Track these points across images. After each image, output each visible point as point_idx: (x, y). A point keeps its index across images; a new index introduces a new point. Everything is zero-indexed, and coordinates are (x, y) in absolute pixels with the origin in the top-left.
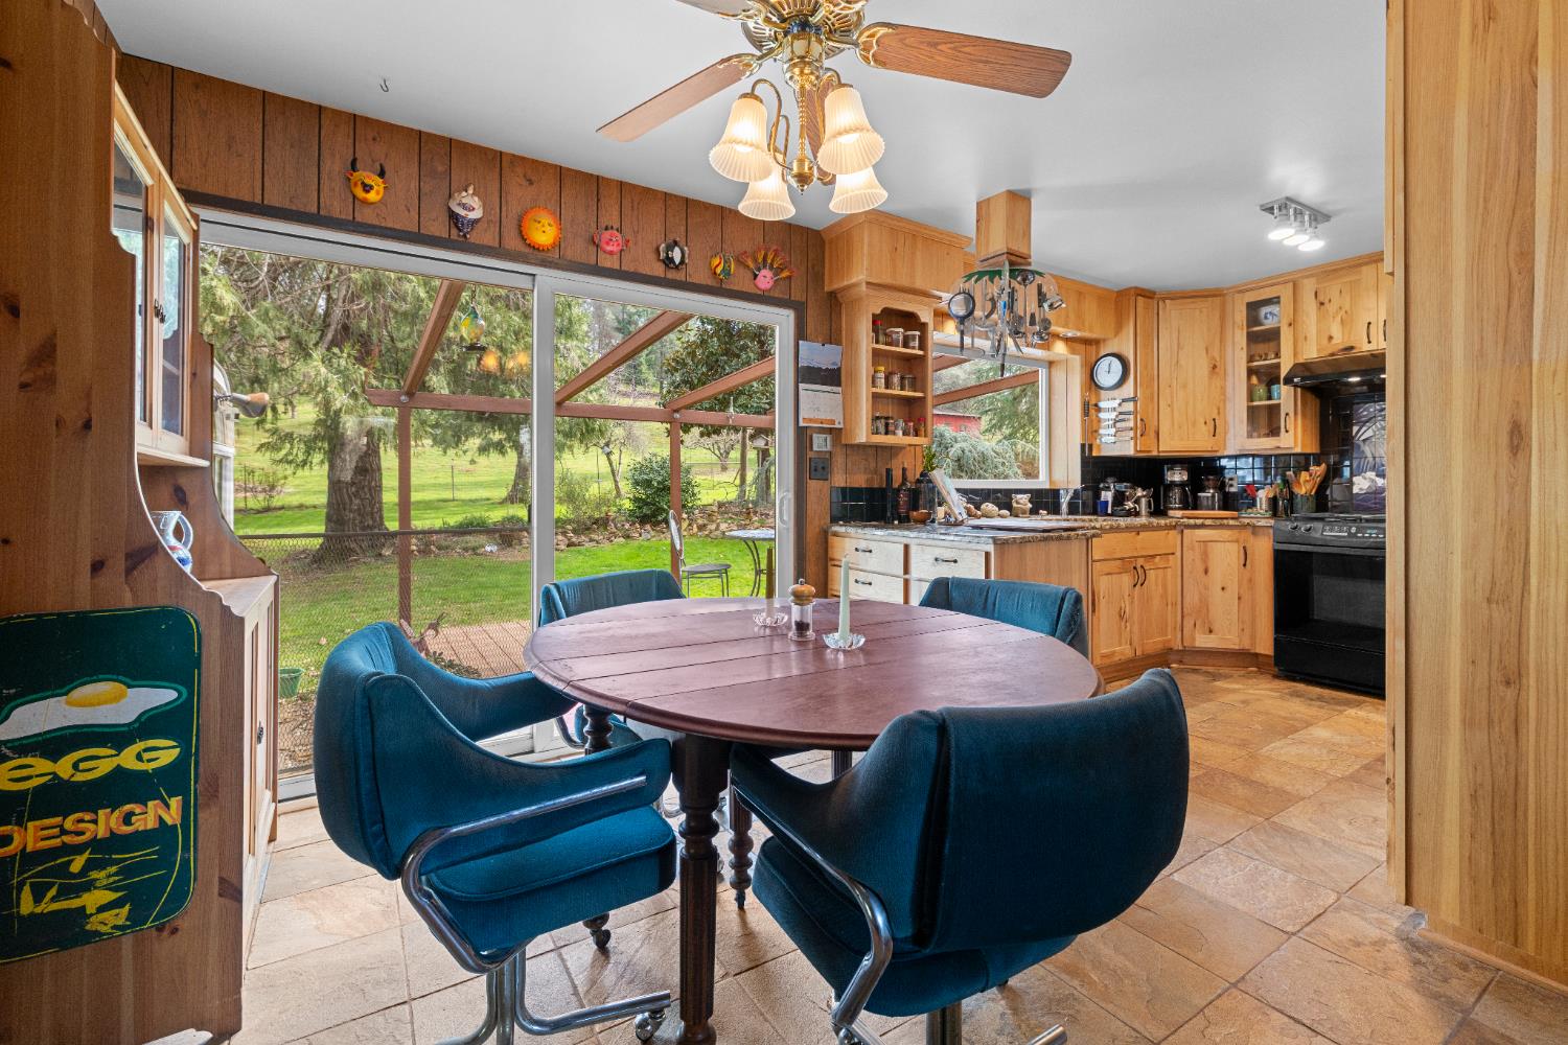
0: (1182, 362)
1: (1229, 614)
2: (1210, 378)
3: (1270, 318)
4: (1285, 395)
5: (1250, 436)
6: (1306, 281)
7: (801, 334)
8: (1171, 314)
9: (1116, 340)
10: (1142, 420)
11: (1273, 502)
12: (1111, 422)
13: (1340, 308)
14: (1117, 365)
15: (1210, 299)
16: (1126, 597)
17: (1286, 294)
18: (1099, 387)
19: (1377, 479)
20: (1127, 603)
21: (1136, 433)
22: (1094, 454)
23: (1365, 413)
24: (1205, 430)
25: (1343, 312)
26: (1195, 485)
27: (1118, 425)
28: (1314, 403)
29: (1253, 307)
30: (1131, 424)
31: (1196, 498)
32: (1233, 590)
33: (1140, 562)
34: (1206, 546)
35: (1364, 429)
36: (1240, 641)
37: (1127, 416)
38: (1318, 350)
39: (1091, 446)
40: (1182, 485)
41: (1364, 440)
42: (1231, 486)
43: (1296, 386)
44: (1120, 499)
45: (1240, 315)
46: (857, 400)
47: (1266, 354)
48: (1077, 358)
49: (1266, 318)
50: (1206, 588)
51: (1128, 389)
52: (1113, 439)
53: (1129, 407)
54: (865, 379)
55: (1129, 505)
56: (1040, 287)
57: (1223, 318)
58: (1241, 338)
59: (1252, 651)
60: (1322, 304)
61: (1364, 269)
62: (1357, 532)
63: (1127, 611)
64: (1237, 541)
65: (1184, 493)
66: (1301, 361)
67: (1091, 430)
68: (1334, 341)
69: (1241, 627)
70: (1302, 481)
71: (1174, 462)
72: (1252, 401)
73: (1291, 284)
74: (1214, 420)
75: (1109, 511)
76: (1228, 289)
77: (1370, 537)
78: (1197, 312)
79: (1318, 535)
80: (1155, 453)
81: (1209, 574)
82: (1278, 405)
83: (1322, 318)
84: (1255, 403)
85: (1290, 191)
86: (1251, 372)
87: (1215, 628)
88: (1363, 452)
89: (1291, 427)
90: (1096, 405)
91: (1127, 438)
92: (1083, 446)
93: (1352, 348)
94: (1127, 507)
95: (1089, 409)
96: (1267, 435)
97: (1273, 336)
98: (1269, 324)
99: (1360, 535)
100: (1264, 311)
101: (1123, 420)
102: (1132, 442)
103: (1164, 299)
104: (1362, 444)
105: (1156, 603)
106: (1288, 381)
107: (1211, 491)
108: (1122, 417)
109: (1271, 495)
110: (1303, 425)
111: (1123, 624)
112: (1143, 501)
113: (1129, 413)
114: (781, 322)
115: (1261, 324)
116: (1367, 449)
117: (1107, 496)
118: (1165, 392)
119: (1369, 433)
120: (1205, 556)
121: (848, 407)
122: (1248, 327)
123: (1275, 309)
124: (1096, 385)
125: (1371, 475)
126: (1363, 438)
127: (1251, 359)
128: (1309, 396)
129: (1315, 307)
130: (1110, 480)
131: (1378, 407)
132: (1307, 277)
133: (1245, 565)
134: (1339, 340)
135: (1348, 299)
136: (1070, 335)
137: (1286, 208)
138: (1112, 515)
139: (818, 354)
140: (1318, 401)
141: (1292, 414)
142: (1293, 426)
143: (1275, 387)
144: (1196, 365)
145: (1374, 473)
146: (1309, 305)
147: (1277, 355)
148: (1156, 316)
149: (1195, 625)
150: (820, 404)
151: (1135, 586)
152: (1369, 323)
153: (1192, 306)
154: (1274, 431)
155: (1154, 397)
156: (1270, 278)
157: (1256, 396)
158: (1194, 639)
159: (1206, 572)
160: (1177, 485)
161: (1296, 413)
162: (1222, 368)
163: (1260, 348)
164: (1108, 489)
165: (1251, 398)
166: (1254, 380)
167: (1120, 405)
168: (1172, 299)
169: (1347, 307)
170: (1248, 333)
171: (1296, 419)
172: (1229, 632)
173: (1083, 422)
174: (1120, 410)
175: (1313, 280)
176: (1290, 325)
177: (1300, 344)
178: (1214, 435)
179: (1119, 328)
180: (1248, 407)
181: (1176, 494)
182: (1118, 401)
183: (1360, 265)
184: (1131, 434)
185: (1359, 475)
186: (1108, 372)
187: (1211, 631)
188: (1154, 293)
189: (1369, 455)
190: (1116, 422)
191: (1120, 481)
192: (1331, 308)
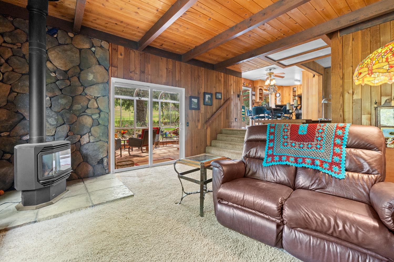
0: (286, 94)
3: (295, 89)
7: (252, 91)
8: (285, 89)
10: (282, 100)
14: (279, 94)
15: (289, 87)
17: (297, 87)
18: (277, 97)
21: (281, 102)
22: (276, 104)
27: (279, 101)
29: (293, 88)
38: (300, 93)
45: (292, 89)
46: (257, 97)
48: (274, 93)
51: (280, 97)
52: (278, 103)
54: (258, 96)
57: (290, 89)
58: (292, 91)
66: (298, 94)
67: (276, 102)
74: (289, 100)
76: (291, 86)
78: (287, 88)
80: (283, 104)
83: (300, 90)
85: (297, 79)
86: (293, 95)
95: (276, 99)
97: (295, 91)
98: (295, 90)
100: (294, 89)
103: (284, 87)
106: (297, 96)
114: (250, 89)
121: (256, 98)
137: (297, 80)
139: (254, 93)
143: (295, 97)
146: (299, 88)
147: (296, 93)
148: (283, 89)
150: (254, 98)
155: (283, 98)
156: (295, 86)
162: (290, 95)
163: (294, 93)
165: (293, 98)
167: (279, 99)
175: (299, 86)
176: (297, 90)
177: (298, 92)
179: (279, 90)
186: (278, 95)
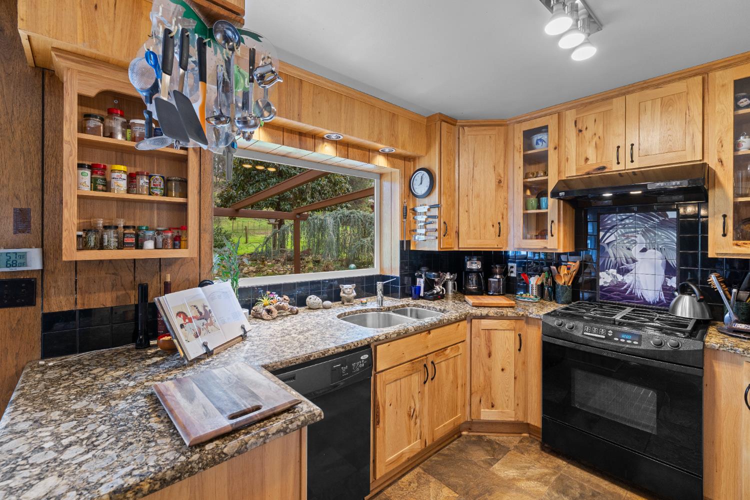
0: (477, 176)
1: (507, 391)
2: (496, 191)
4: (551, 205)
5: (525, 238)
6: (568, 112)
8: (469, 137)
9: (426, 158)
10: (445, 223)
11: (541, 287)
12: (422, 224)
13: (595, 134)
14: (427, 178)
15: (497, 127)
16: (416, 396)
17: (552, 122)
18: (415, 196)
19: (618, 276)
20: (417, 401)
21: (440, 234)
22: (412, 249)
23: (609, 222)
24: (492, 231)
25: (596, 138)
26: (487, 271)
27: (428, 226)
28: (571, 212)
29: (528, 135)
30: (436, 226)
31: (487, 283)
32: (510, 369)
33: (431, 358)
34: (490, 334)
35: (608, 234)
36: (516, 414)
37: (434, 220)
38: (577, 170)
39: (409, 242)
40: (477, 272)
41: (608, 244)
42: (512, 272)
43: (559, 199)
44: (430, 285)
45: (519, 141)
47: (537, 173)
48: (397, 172)
49: (537, 143)
50: (490, 369)
51: (434, 199)
52: (423, 238)
53: (435, 212)
55: (438, 289)
56: (252, 53)
57: (506, 143)
58: (519, 159)
59: (525, 422)
60: (580, 131)
61: (614, 100)
62: (613, 336)
63: (417, 408)
64: (514, 330)
65: (478, 277)
66: (564, 178)
67: (408, 229)
68: (589, 163)
69: (516, 402)
70: (562, 274)
71: (472, 254)
72: (527, 210)
73: (557, 114)
74: (499, 223)
75: (422, 294)
76: (510, 120)
77: (625, 343)
78: (488, 137)
79: (579, 334)
80: (456, 249)
81: (491, 357)
82: (547, 213)
83: (580, 143)
84: (529, 212)
86: (526, 187)
87: (498, 402)
88: (607, 252)
89: (555, 232)
90: (413, 210)
91: (433, 238)
92: (402, 243)
93: (604, 168)
94: (435, 292)
95: (407, 213)
96: (537, 237)
97: (542, 159)
98: (539, 148)
99: (616, 339)
100: (536, 137)
101: (431, 223)
102: (437, 241)
103: (463, 126)
104: (606, 246)
105: (447, 390)
106: (555, 194)
107: (498, 277)
108: (431, 220)
109: (539, 283)
110: (565, 231)
111: (412, 422)
112: (450, 284)
113: (434, 217)
115: (533, 149)
116: (610, 251)
117: (421, 282)
118: (464, 201)
119: (612, 238)
120: (489, 342)
122: (524, 151)
123: (543, 136)
124: (413, 194)
125: (613, 271)
126: (606, 242)
127: (526, 176)
128: (568, 206)
129: (575, 135)
130: (423, 269)
131: (619, 218)
132: (570, 109)
133: (520, 350)
134: (594, 162)
135: (601, 126)
136: (387, 150)
138: (423, 298)
140: (574, 211)
141: (556, 222)
142: (557, 231)
143: (543, 199)
144: (485, 179)
145: (615, 271)
146: (570, 132)
147: (546, 174)
148: (457, 140)
149: (480, 401)
151: (425, 382)
152: (618, 147)
153: (485, 133)
154: (542, 234)
155: (454, 205)
156: (542, 110)
157: (530, 206)
158: (479, 413)
159: (490, 355)
160: (474, 272)
161: (559, 221)
162: (506, 182)
163: (533, 168)
164: (421, 277)
165: (526, 207)
166: (528, 193)
167: (429, 210)
168: (470, 126)
169: (600, 133)
170: (524, 155)
171: (559, 226)
172: (507, 407)
173: (402, 223)
174: (428, 214)
175: (574, 111)
176: (555, 148)
177: (562, 165)
178: (499, 236)
179: (428, 148)
180: (524, 214)
181: (473, 278)
182: (427, 207)
183: (612, 97)
184: (437, 234)
185: (604, 271)
186: (421, 183)
187: (493, 406)
188: (456, 121)
189: (612, 255)
190: (426, 223)
191: (430, 270)
192: (588, 134)
